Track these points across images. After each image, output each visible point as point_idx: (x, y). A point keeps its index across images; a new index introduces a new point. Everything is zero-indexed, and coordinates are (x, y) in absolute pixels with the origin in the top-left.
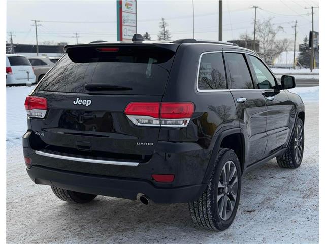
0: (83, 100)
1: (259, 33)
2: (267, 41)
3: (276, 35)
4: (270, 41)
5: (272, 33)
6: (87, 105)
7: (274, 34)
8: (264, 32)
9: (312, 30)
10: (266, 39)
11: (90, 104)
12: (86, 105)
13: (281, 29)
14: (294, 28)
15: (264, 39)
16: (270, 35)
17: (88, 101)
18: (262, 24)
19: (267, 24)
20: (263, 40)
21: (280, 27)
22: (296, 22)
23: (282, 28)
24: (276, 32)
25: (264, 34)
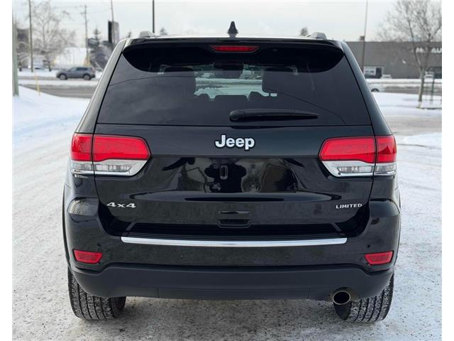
0: (235, 140)
1: (35, 18)
2: (48, 32)
3: (60, 23)
4: (52, 31)
5: (54, 20)
6: (247, 148)
7: (58, 21)
8: (42, 18)
9: (111, 20)
10: (46, 29)
11: (252, 145)
12: (244, 147)
13: (66, 15)
14: (84, 15)
15: (43, 28)
16: (52, 23)
17: (247, 140)
18: (38, 7)
19: (47, 7)
20: (41, 29)
21: (64, 12)
22: (86, 7)
23: (68, 14)
24: (59, 18)
25: (43, 21)
